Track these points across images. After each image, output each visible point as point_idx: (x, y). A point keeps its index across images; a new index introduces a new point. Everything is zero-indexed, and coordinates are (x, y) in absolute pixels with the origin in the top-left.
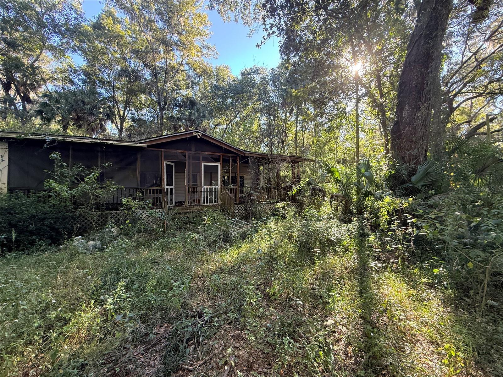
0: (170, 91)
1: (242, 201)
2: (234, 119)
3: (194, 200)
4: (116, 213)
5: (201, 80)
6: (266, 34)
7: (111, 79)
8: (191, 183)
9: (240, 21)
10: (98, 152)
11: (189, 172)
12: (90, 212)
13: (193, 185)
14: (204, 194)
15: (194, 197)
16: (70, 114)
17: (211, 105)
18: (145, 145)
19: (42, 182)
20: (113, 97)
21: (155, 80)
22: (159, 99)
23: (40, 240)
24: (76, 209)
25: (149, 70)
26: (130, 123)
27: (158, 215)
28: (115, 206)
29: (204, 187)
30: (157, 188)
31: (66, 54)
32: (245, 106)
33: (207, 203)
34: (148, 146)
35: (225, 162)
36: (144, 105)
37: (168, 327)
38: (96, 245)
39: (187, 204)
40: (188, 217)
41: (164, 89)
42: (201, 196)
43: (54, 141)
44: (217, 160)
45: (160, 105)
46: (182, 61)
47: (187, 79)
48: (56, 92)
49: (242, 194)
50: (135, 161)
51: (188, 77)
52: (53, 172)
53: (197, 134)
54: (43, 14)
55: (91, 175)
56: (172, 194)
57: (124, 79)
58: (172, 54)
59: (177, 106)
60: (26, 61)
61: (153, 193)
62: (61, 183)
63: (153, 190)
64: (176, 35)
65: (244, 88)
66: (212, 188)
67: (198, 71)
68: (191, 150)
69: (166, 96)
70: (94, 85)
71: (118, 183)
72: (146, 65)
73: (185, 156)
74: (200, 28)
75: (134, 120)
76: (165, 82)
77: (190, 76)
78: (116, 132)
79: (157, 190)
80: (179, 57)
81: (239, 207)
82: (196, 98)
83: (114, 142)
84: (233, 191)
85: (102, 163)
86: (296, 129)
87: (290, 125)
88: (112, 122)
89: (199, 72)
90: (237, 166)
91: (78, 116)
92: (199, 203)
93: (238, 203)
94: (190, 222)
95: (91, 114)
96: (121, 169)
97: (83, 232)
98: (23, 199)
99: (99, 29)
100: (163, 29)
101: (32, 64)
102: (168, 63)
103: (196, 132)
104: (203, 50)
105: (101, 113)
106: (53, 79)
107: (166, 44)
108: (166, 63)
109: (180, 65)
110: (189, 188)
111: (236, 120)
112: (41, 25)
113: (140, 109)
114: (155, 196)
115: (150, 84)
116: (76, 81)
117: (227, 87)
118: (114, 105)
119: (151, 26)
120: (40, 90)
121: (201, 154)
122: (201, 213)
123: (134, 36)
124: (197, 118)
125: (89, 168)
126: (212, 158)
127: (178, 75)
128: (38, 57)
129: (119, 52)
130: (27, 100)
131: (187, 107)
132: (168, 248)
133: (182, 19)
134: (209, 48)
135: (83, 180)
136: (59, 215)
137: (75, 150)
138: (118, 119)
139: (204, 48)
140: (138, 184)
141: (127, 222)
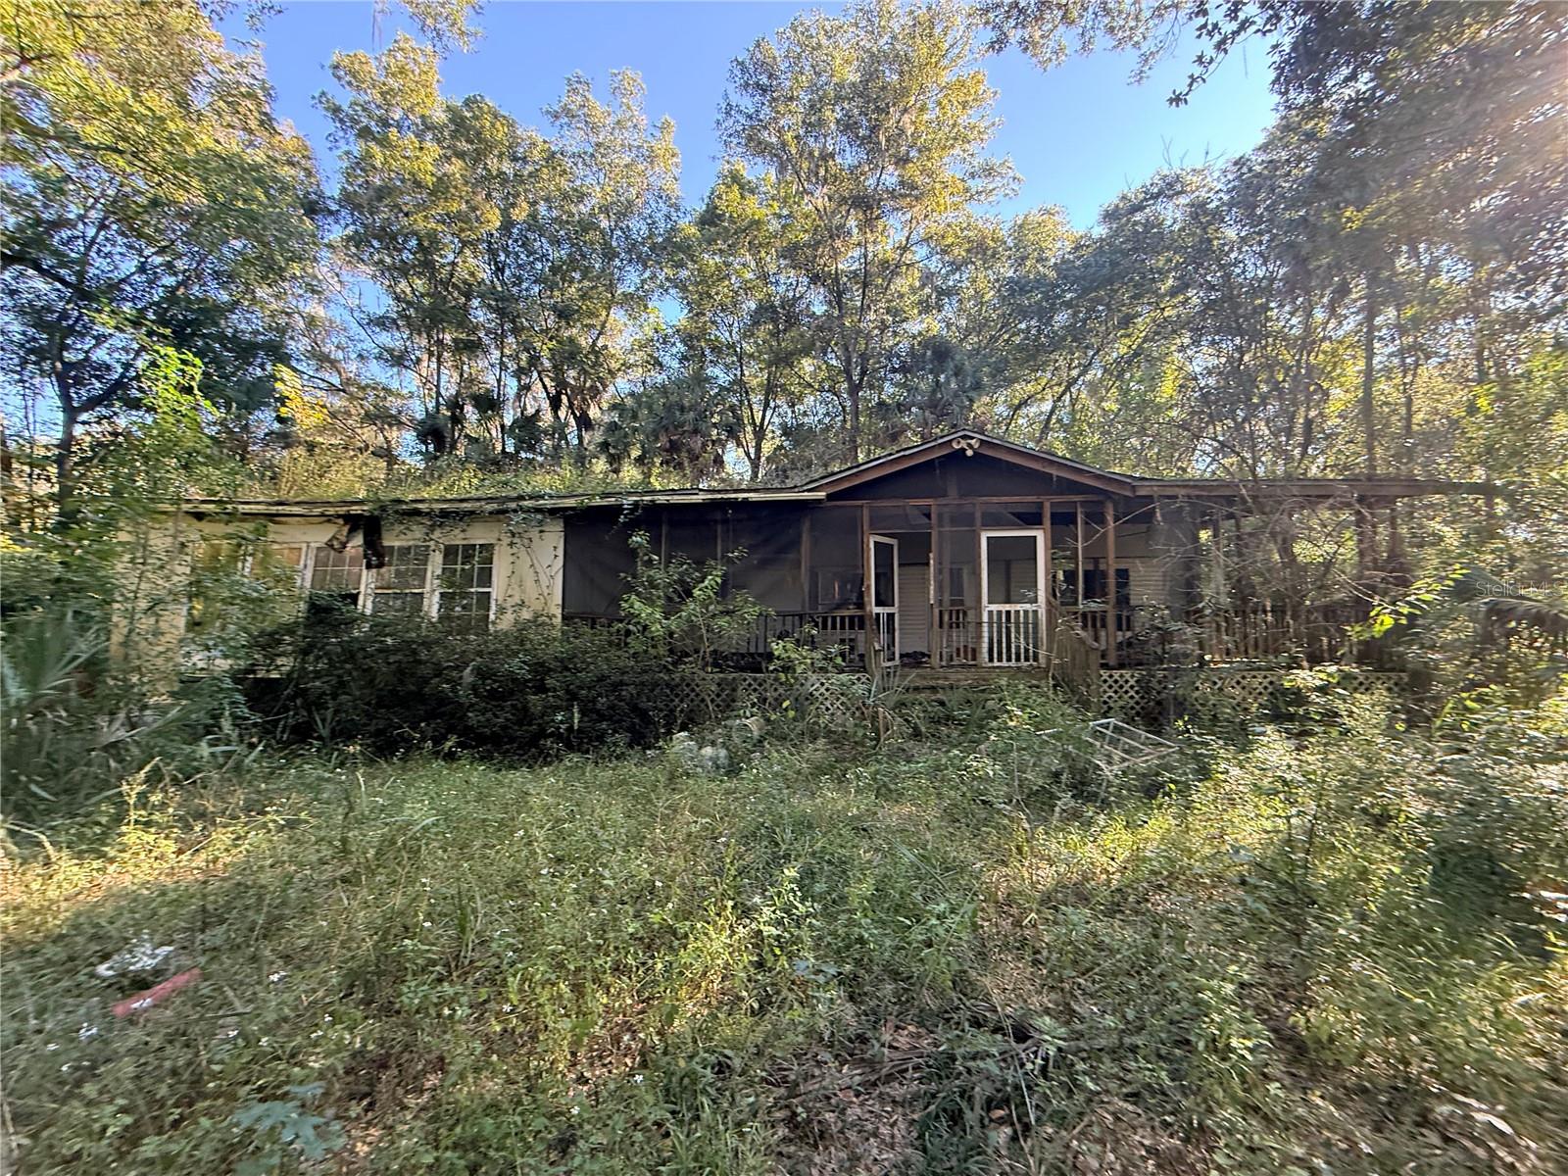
0: (876, 332)
1: (1129, 656)
2: (1083, 373)
3: (958, 650)
4: (755, 679)
5: (962, 279)
6: (1207, 46)
7: (736, 337)
8: (947, 598)
9: (1102, 41)
10: (716, 523)
11: (941, 563)
12: (702, 674)
13: (953, 603)
14: (991, 632)
15: (958, 641)
16: (657, 439)
17: (1000, 343)
18: (821, 495)
19: (615, 601)
20: (739, 382)
21: (836, 313)
22: (848, 361)
23: (615, 731)
24: (675, 664)
25: (822, 290)
26: (777, 442)
27: (859, 689)
28: (754, 661)
29: (989, 608)
30: (851, 612)
31: (650, 305)
32: (1127, 321)
33: (1000, 660)
34: (830, 497)
35: (1063, 521)
36: (810, 385)
37: (919, 1036)
38: (718, 758)
39: (935, 661)
40: (942, 703)
41: (859, 332)
42: (980, 637)
43: (636, 504)
44: (1032, 519)
45: (849, 378)
46: (908, 239)
47: (923, 286)
48: (632, 394)
49: (1129, 634)
50: (796, 543)
51: (927, 278)
52: (634, 577)
53: (963, 444)
54: (612, 231)
55: (707, 583)
56: (891, 630)
57: (763, 332)
58: (880, 228)
59: (894, 371)
60: (584, 342)
61: (843, 627)
62: (649, 601)
63: (843, 618)
64: (891, 168)
65: (1118, 264)
66: (1017, 612)
67: (956, 252)
68: (944, 495)
69: (866, 348)
70: (701, 362)
71: (760, 598)
72: (815, 279)
73: (928, 516)
74: (959, 121)
75: (786, 431)
76: (863, 310)
77: (933, 274)
78: (746, 469)
79: (852, 618)
80: (899, 227)
81: (1116, 677)
82: (952, 336)
83: (751, 495)
84: (1091, 621)
85: (725, 551)
86: (1369, 364)
87: (1334, 353)
88: (739, 444)
89: (959, 252)
90: (1105, 535)
91: (670, 441)
92: (974, 659)
93: (1112, 663)
94: (948, 718)
95: (696, 431)
96: (764, 564)
97: (690, 722)
98: (588, 639)
99: (713, 224)
100: (856, 167)
101: (594, 343)
102: (870, 255)
103: (962, 437)
104: (970, 183)
105: (715, 425)
106: (627, 366)
107: (866, 205)
108: (866, 257)
109: (904, 249)
110: (941, 612)
111: (1088, 377)
112: (609, 254)
113: (800, 398)
114: (848, 634)
115: (824, 326)
116: (666, 360)
117: (1053, 274)
118: (741, 402)
119: (826, 171)
120: (606, 396)
121: (981, 504)
122: (983, 691)
123: (785, 212)
124: (956, 395)
125: (700, 563)
126: (1014, 514)
127: (898, 281)
128: (603, 326)
129: (753, 264)
130: (584, 422)
131: (923, 369)
132: (890, 791)
133: (906, 118)
134: (989, 171)
135: (690, 594)
136: (646, 677)
137: (672, 524)
138: (750, 436)
139: (973, 176)
140: (804, 601)
141: (785, 705)
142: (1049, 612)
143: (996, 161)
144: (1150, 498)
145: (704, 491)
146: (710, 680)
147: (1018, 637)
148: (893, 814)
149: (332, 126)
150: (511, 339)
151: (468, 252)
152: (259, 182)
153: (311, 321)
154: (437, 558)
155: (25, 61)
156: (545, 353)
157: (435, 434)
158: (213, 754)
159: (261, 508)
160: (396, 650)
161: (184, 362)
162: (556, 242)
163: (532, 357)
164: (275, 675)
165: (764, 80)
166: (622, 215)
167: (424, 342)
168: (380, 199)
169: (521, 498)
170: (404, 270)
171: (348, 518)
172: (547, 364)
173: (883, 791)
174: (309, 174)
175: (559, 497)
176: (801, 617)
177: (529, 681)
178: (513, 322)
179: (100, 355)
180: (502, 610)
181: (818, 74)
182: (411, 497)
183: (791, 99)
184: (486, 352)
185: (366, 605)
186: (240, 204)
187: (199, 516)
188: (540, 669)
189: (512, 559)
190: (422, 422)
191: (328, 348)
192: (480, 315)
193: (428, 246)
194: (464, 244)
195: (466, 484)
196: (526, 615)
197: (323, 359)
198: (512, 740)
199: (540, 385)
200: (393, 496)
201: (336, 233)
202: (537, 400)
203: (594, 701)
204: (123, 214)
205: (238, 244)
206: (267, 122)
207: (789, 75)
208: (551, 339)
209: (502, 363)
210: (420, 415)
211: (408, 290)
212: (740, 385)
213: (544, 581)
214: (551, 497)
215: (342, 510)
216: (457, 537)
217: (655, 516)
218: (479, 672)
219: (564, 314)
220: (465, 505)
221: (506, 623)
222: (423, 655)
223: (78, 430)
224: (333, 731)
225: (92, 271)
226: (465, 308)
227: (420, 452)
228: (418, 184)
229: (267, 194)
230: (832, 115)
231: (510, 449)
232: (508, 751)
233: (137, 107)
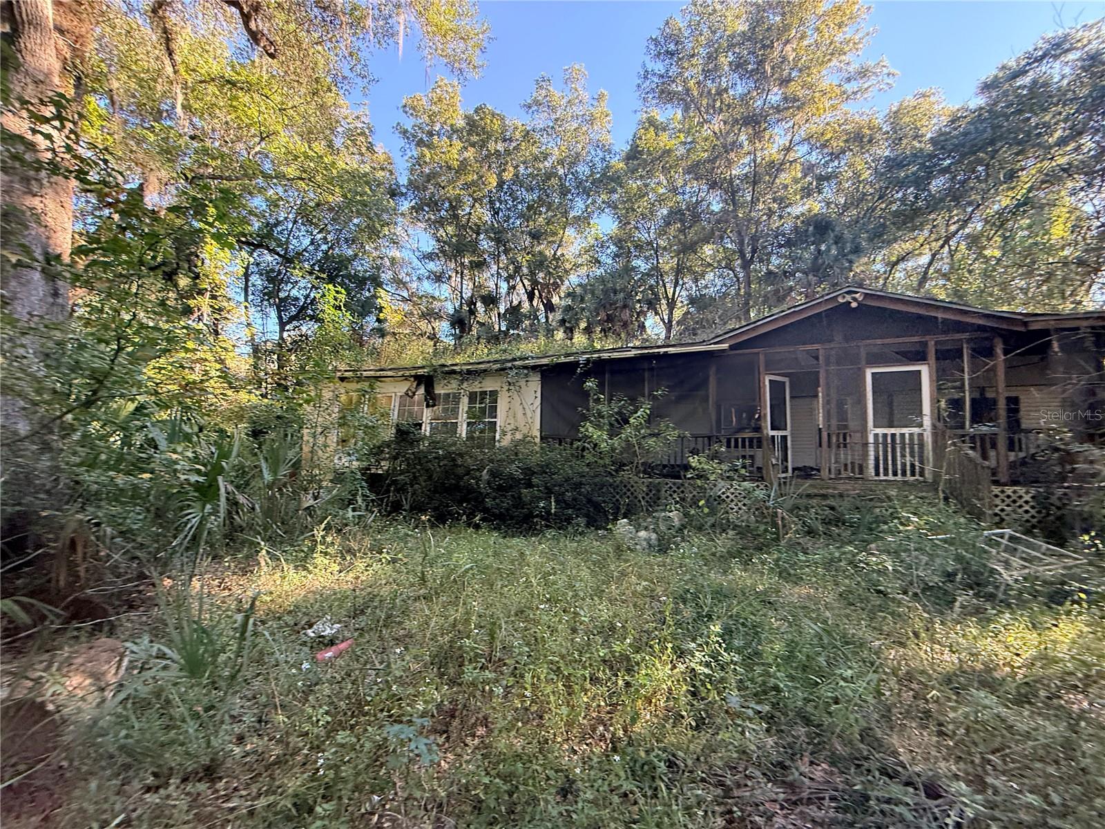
0: (764, 218)
1: (1024, 474)
2: (962, 228)
3: (846, 465)
4: (674, 484)
5: (841, 165)
7: (653, 236)
8: (834, 422)
10: (644, 370)
11: (828, 395)
12: (636, 478)
13: (839, 428)
14: (877, 451)
15: (846, 458)
16: (598, 314)
17: (877, 212)
18: (725, 346)
19: (575, 427)
20: (656, 268)
21: (731, 208)
22: (742, 243)
23: (577, 516)
24: (617, 471)
25: (719, 193)
26: (685, 309)
27: (760, 493)
28: (676, 471)
29: (874, 432)
30: (751, 435)
31: (592, 222)
33: (886, 474)
34: (731, 347)
35: (947, 358)
36: (710, 265)
37: (832, 773)
38: (651, 540)
39: (824, 474)
40: (832, 508)
41: (750, 220)
42: (865, 455)
43: (588, 360)
44: (920, 357)
45: (742, 256)
46: (791, 141)
47: (805, 176)
48: (580, 285)
49: (1022, 454)
50: (705, 382)
51: (809, 169)
52: (588, 410)
53: (848, 298)
54: (566, 176)
55: (639, 413)
56: (784, 449)
57: (673, 230)
58: (767, 137)
59: (780, 246)
60: (549, 253)
61: (744, 446)
62: (599, 427)
63: (744, 439)
64: (775, 89)
65: (1000, 127)
66: (902, 435)
67: (835, 144)
68: (830, 341)
69: (756, 232)
70: (628, 257)
71: (678, 425)
72: (713, 185)
73: (817, 358)
74: (836, 39)
75: (692, 301)
76: (754, 202)
77: (813, 165)
78: (661, 330)
79: (751, 440)
81: (1009, 492)
82: (832, 213)
83: (670, 349)
84: (980, 442)
85: (651, 391)
88: (657, 313)
89: (838, 144)
90: (994, 367)
91: (607, 315)
92: (861, 473)
93: (1004, 480)
94: (839, 520)
95: (625, 306)
96: (680, 399)
97: (629, 513)
98: (557, 454)
99: (635, 158)
100: (746, 95)
101: (555, 254)
102: (759, 159)
103: (846, 293)
104: (847, 86)
105: (639, 301)
106: (577, 266)
107: (755, 122)
108: (755, 161)
109: (788, 150)
110: (829, 435)
111: (968, 230)
112: (564, 192)
113: (702, 275)
114: (748, 451)
115: (721, 220)
116: (603, 259)
117: (929, 147)
118: (657, 283)
119: (721, 103)
120: (563, 288)
121: (865, 346)
122: (871, 500)
123: (689, 139)
124: (836, 259)
125: (633, 400)
126: (898, 353)
127: (782, 176)
128: (561, 241)
129: (665, 182)
130: (550, 307)
131: (806, 241)
132: (790, 574)
133: (789, 47)
134: (864, 73)
135: (627, 422)
136: (597, 480)
137: (613, 373)
138: (664, 307)
139: (849, 80)
140: (712, 425)
141: (701, 504)
142: (935, 435)
143: (871, 64)
144: (1046, 333)
145: (632, 348)
146: (641, 484)
147: (903, 456)
148: (794, 593)
149: (402, 142)
150: (503, 257)
151: (477, 205)
152: (367, 183)
153: (393, 261)
154: (465, 400)
155: (262, 139)
156: (525, 263)
157: (460, 322)
158: (353, 516)
159: (372, 373)
160: (445, 457)
161: (337, 292)
162: (530, 189)
163: (516, 267)
164: (380, 472)
165: (672, 47)
166: (572, 164)
167: (453, 265)
168: (428, 181)
169: (514, 360)
170: (441, 222)
171: (416, 377)
172: (525, 270)
173: (783, 574)
174: (391, 173)
175: (537, 358)
176: (709, 438)
177: (522, 479)
178: (505, 246)
179: (294, 292)
180: (503, 433)
181: (714, 33)
182: (450, 363)
183: (693, 56)
184: (488, 266)
185: (426, 430)
186: (358, 198)
187: (345, 379)
188: (529, 472)
189: (509, 400)
190: (453, 315)
191: (402, 276)
192: (485, 244)
193: (455, 205)
194: (475, 201)
195: (482, 353)
196: (518, 436)
197: (399, 282)
198: (512, 518)
199: (521, 284)
200: (440, 363)
201: (405, 205)
202: (520, 295)
203: (563, 494)
204: (305, 215)
205: (356, 221)
206: (370, 148)
207: (691, 39)
208: (528, 254)
209: (498, 273)
210: (451, 311)
211: (444, 234)
212: (657, 272)
213: (529, 414)
214: (533, 358)
215: (413, 373)
216: (476, 387)
217: (601, 368)
218: (491, 472)
219: (536, 236)
220: (480, 366)
221: (505, 443)
222: (459, 462)
223: (285, 335)
224: (411, 506)
225: (292, 247)
226: (476, 241)
227: (452, 335)
228: (449, 168)
229: (371, 190)
230: (724, 61)
231: (503, 328)
232: (509, 525)
233: (311, 153)
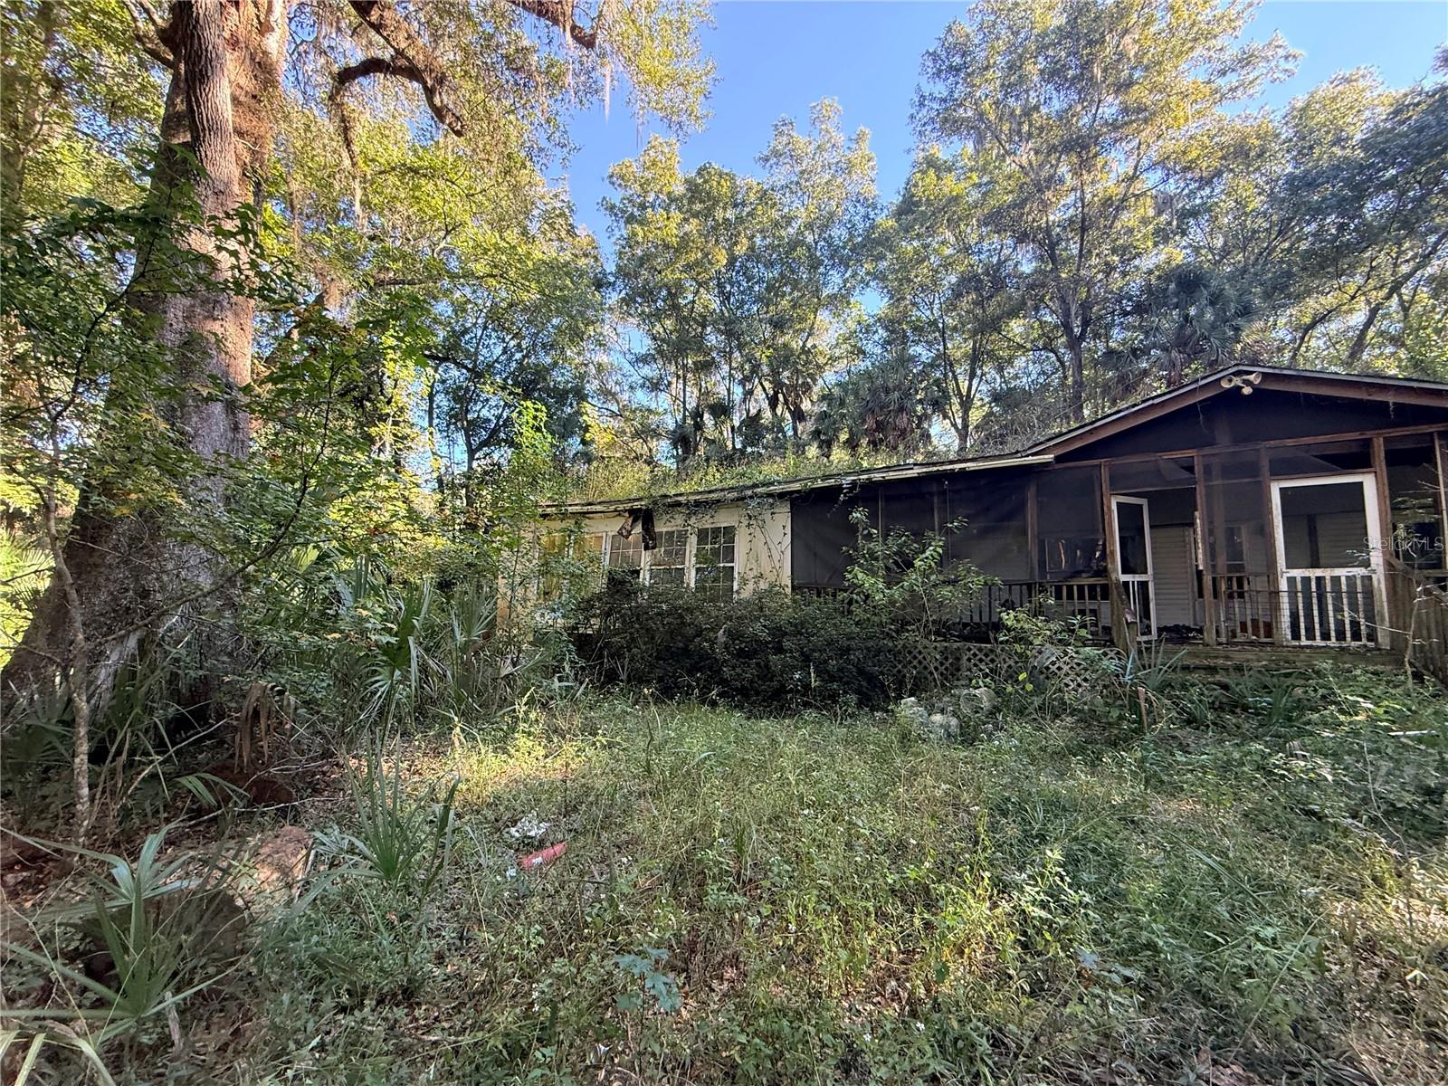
0: (1100, 276)
3: (1244, 624)
4: (980, 650)
5: (1215, 193)
7: (937, 314)
8: (1222, 561)
10: (931, 494)
11: (1211, 523)
12: (926, 642)
13: (1231, 568)
14: (1293, 603)
15: (1243, 614)
16: (864, 421)
18: (1049, 457)
19: (839, 573)
20: (943, 356)
21: (1049, 267)
22: (1067, 314)
23: (845, 693)
24: (898, 631)
25: (1030, 247)
26: (986, 409)
27: (1110, 664)
28: (982, 631)
29: (1287, 574)
30: (1092, 581)
31: (852, 300)
33: (1311, 638)
34: (1058, 459)
35: (1407, 462)
36: (1021, 347)
38: (949, 726)
39: (1210, 636)
40: (1225, 687)
41: (1078, 280)
42: (1276, 608)
43: (854, 483)
44: (1358, 460)
45: (1068, 331)
46: (1136, 167)
47: (1159, 213)
48: (839, 384)
50: (1021, 507)
51: (1165, 203)
52: (856, 550)
53: (1237, 381)
54: (816, 243)
55: (927, 553)
56: (1144, 601)
57: (965, 303)
58: (1100, 165)
59: (1125, 314)
60: (796, 345)
61: (1081, 597)
62: (871, 572)
63: (1081, 588)
64: (1110, 98)
66: (1335, 579)
67: (1204, 165)
68: (1211, 444)
69: (1088, 296)
70: (903, 343)
71: (983, 568)
72: (1022, 238)
73: (1190, 469)
75: (996, 397)
76: (1083, 255)
77: (1172, 197)
78: (955, 440)
79: (1092, 588)
80: (1124, 157)
82: (1204, 261)
83: (969, 464)
85: (943, 522)
88: (945, 416)
89: (1209, 164)
91: (877, 422)
92: (1269, 635)
94: (1237, 705)
95: (901, 409)
96: (984, 533)
97: (917, 688)
98: (814, 608)
99: (909, 211)
100: (1066, 111)
101: (804, 345)
102: (1088, 197)
103: (1234, 374)
104: (1221, 82)
105: (921, 401)
106: (833, 359)
107: (1082, 147)
108: (1082, 200)
109: (1132, 179)
110: (1214, 580)
111: (1429, 270)
112: (814, 264)
113: (1010, 361)
114: (1089, 604)
115: (1035, 285)
116: (869, 347)
117: (1360, 154)
118: (945, 375)
119: (1030, 126)
120: (816, 389)
121: (1266, 450)
122: (1287, 675)
123: (985, 179)
124: (1213, 327)
125: (918, 535)
126: (1323, 457)
127: (1125, 216)
128: (812, 328)
129: (952, 240)
130: (799, 415)
131: (1165, 304)
132: (1162, 782)
133: (1128, 39)
134: (1246, 60)
135: (910, 565)
136: (871, 643)
137: (888, 499)
138: (956, 407)
139: (1223, 73)
140: (1032, 568)
141: (1021, 678)
142: (1392, 578)
143: (1257, 44)
145: (913, 466)
146: (933, 650)
147: (1338, 609)
148: (1171, 810)
149: (608, 220)
150: (736, 354)
151: (702, 290)
152: (568, 274)
153: (600, 367)
154: (693, 539)
155: (448, 233)
156: (764, 360)
157: (684, 440)
158: (560, 688)
159: (578, 508)
160: (669, 613)
161: (536, 410)
162: (770, 265)
163: (754, 366)
164: (590, 632)
165: (957, 60)
166: (824, 227)
167: (673, 368)
168: (641, 265)
169: (755, 486)
170: (657, 316)
171: (632, 512)
172: (766, 369)
173: (1153, 781)
174: (596, 260)
175: (786, 483)
176: (1030, 586)
177: (770, 642)
178: (738, 339)
179: (484, 413)
180: (744, 582)
181: (1016, 34)
182: (673, 492)
183: (987, 68)
184: (718, 367)
185: (645, 578)
186: (558, 293)
187: (544, 516)
188: (778, 632)
189: (749, 538)
190: (674, 431)
191: (611, 385)
192: (713, 339)
193: (675, 291)
194: (700, 285)
195: (713, 478)
196: (763, 585)
197: (607, 394)
198: (757, 693)
199: (760, 388)
200: (661, 493)
201: (613, 298)
202: (760, 402)
203: (825, 661)
204: (496, 318)
205: (555, 321)
206: (571, 232)
207: (984, 46)
208: (768, 348)
209: (731, 375)
210: (672, 426)
211: (661, 330)
212: (945, 361)
213: (776, 556)
214: (779, 483)
215: (628, 506)
216: (707, 522)
217: (870, 493)
218: (729, 633)
219: (779, 325)
220: (711, 495)
221: (746, 594)
222: (688, 619)
223: (475, 464)
224: (629, 676)
225: (481, 358)
226: (702, 336)
227: (673, 456)
228: (667, 246)
229: (572, 282)
230: (1033, 69)
231: (739, 446)
232: (755, 702)
233: (503, 244)
